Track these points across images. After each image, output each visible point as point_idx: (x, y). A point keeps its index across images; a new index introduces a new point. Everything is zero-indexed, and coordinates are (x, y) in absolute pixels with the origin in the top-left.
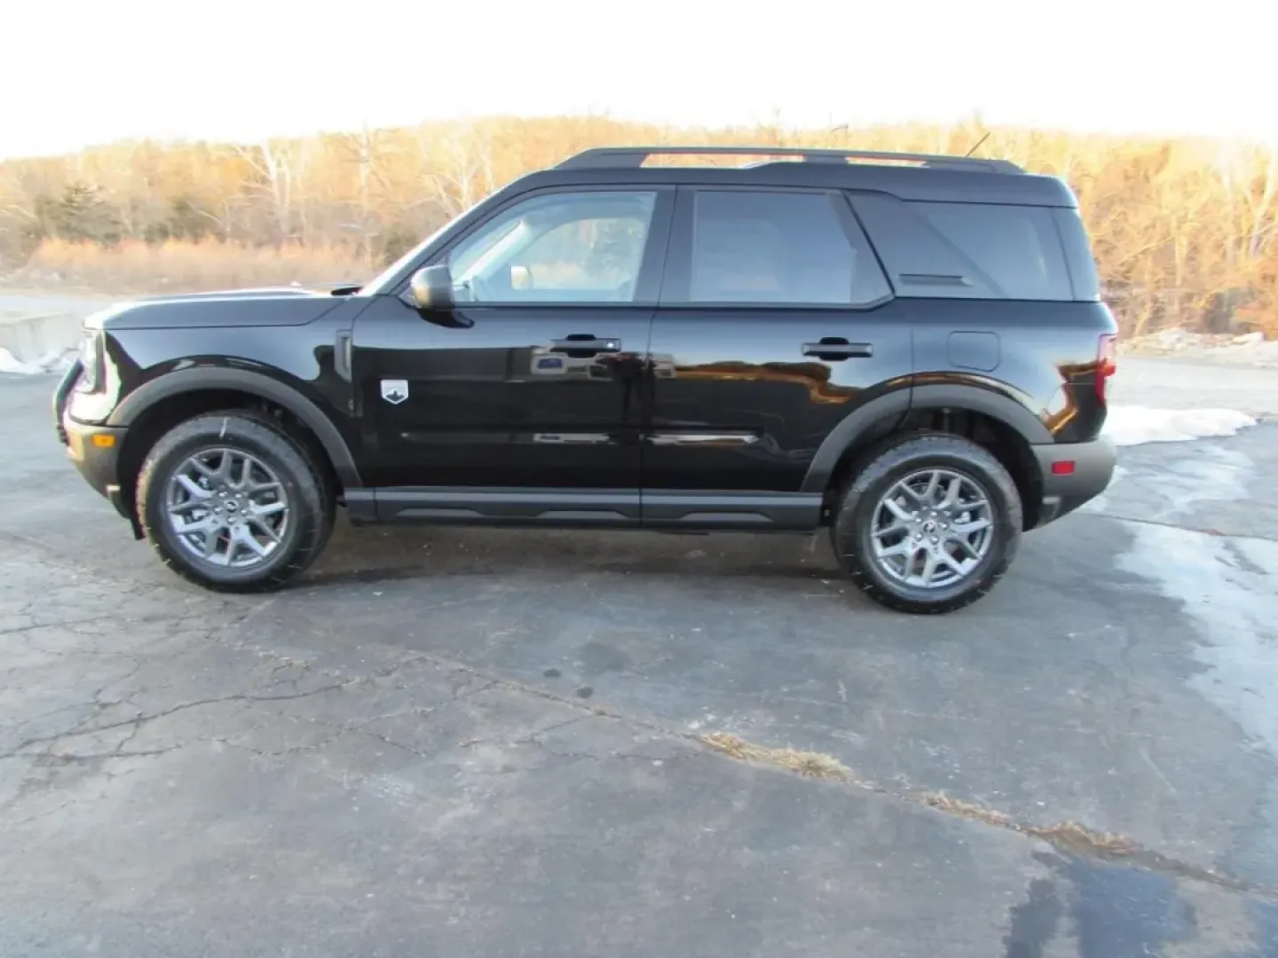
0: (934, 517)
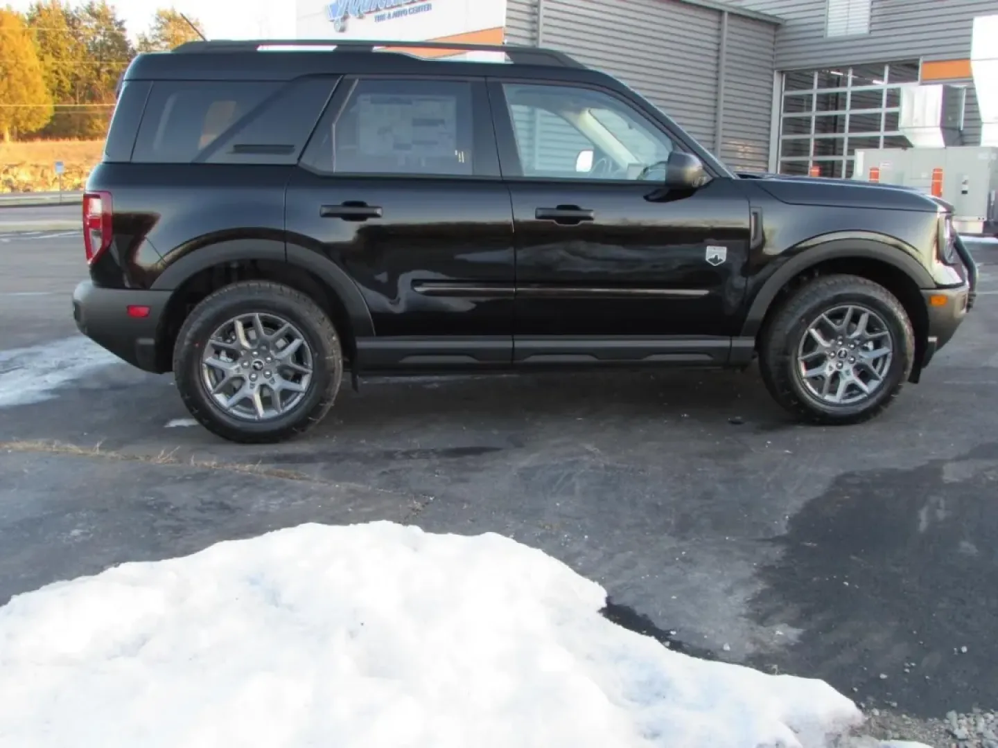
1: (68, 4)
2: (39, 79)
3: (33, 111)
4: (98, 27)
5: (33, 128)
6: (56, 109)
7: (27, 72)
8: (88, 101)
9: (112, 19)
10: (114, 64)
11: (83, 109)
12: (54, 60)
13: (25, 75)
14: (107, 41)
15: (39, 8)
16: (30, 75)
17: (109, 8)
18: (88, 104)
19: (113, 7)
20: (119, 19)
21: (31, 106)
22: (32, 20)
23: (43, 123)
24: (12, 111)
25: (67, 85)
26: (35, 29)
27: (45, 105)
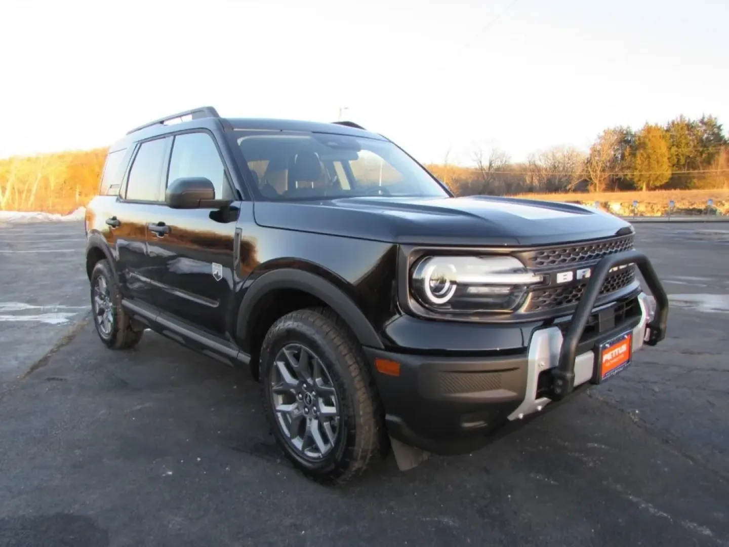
1: (689, 120)
2: (665, 159)
3: (659, 175)
4: (705, 131)
5: (658, 184)
6: (673, 174)
7: (659, 156)
8: (691, 169)
9: (714, 125)
10: (710, 149)
11: (689, 173)
12: (676, 149)
13: (657, 158)
14: (710, 137)
15: (673, 123)
16: (660, 158)
17: (713, 119)
18: (691, 171)
19: (715, 119)
20: (718, 124)
21: (658, 173)
22: (668, 131)
23: (664, 181)
24: (648, 176)
25: (683, 161)
26: (668, 135)
27: (666, 172)
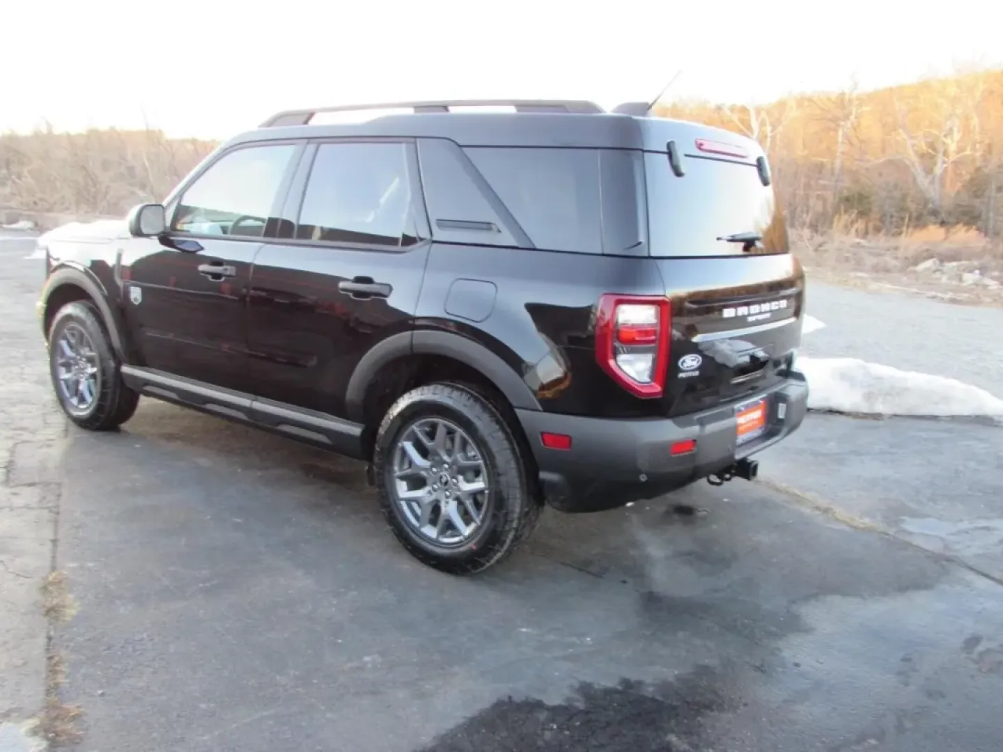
0: (446, 470)
